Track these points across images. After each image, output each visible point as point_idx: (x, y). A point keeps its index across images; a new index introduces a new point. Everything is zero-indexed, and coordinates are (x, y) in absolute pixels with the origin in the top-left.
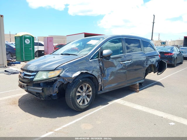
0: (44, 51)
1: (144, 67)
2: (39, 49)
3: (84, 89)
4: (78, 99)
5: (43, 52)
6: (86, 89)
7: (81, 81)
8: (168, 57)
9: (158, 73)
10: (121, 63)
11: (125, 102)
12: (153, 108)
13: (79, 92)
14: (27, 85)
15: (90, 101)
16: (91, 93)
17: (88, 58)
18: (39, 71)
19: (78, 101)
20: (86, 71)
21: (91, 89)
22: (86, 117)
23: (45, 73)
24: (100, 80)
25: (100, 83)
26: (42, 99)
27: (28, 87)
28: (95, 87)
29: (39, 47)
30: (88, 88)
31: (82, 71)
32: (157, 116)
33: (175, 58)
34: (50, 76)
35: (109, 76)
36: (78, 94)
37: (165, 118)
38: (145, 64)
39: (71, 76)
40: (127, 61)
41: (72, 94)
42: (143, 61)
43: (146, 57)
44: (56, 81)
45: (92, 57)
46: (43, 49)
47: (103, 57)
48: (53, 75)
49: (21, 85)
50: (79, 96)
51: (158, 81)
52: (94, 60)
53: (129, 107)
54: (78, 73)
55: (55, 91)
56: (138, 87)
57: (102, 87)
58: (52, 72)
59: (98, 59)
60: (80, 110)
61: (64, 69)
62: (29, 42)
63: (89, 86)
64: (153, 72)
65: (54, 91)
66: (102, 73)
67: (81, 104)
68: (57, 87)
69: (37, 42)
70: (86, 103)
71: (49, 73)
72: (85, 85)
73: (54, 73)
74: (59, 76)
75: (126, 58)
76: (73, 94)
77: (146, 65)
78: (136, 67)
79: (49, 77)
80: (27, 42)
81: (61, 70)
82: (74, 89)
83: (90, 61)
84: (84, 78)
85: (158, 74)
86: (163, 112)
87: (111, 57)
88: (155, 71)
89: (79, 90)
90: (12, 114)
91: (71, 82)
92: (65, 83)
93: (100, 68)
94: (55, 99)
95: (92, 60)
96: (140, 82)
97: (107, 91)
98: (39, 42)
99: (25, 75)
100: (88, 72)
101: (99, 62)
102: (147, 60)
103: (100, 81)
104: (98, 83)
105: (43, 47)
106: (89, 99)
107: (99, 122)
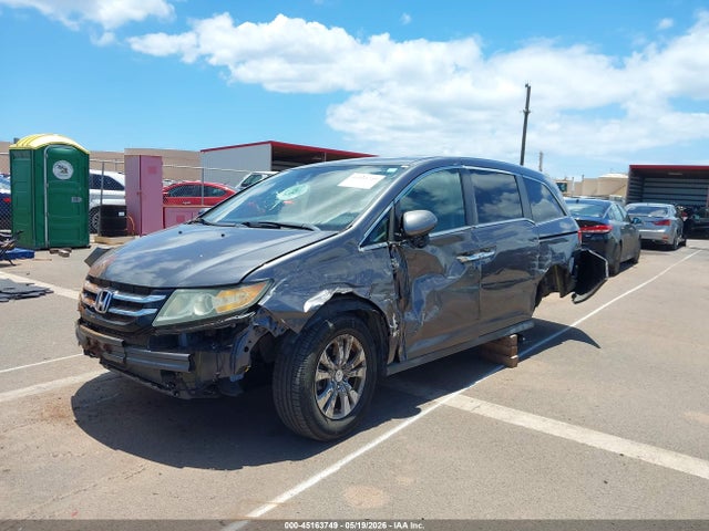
0: (125, 207)
1: (532, 273)
2: (106, 202)
3: (341, 357)
4: (320, 392)
5: (122, 214)
6: (347, 357)
7: (331, 325)
8: (593, 238)
9: (574, 297)
10: (463, 259)
11: (477, 402)
12: (582, 422)
13: (324, 368)
14: (124, 343)
15: (359, 402)
16: (361, 373)
17: (353, 240)
18: (176, 288)
19: (321, 402)
20: (350, 290)
21: (362, 357)
22: (353, 461)
23: (200, 297)
24: (394, 321)
25: (395, 334)
26: (184, 395)
27: (129, 349)
28: (378, 350)
29: (106, 192)
30: (354, 354)
31: (338, 290)
32: (605, 453)
33: (617, 241)
34: (221, 309)
35: (424, 306)
36: (320, 376)
37: (632, 459)
38: (537, 263)
39: (298, 308)
40: (482, 251)
41: (301, 374)
42: (531, 255)
43: (541, 238)
44: (243, 325)
45: (366, 235)
46: (122, 202)
47: (405, 236)
48: (231, 303)
49: (97, 343)
50: (324, 384)
51: (573, 325)
52: (376, 246)
53: (497, 422)
54: (324, 297)
55: (239, 366)
56: (515, 348)
57: (400, 350)
58: (228, 293)
59: (385, 244)
60: (329, 437)
61: (272, 280)
62: (70, 172)
63: (358, 345)
64: (558, 294)
65: (236, 363)
66: (400, 297)
67: (329, 413)
68: (246, 349)
69: (99, 172)
70: (347, 409)
71: (217, 297)
72: (345, 341)
73: (238, 294)
74: (255, 307)
75: (477, 241)
76: (307, 375)
77: (541, 267)
78: (508, 275)
79: (219, 313)
80: (62, 171)
81: (265, 286)
82: (310, 358)
83: (362, 250)
84: (339, 314)
85: (576, 300)
86: (620, 435)
87: (430, 235)
88: (565, 290)
89: (324, 358)
90: (61, 455)
91: (297, 329)
92: (277, 333)
93: (395, 275)
94: (234, 395)
95: (366, 248)
96: (520, 328)
97: (417, 362)
98: (106, 173)
99: (116, 303)
100: (356, 291)
101: (392, 257)
102: (544, 248)
103: (396, 326)
104: (389, 334)
105: (123, 193)
106: (355, 396)
107: (407, 481)
